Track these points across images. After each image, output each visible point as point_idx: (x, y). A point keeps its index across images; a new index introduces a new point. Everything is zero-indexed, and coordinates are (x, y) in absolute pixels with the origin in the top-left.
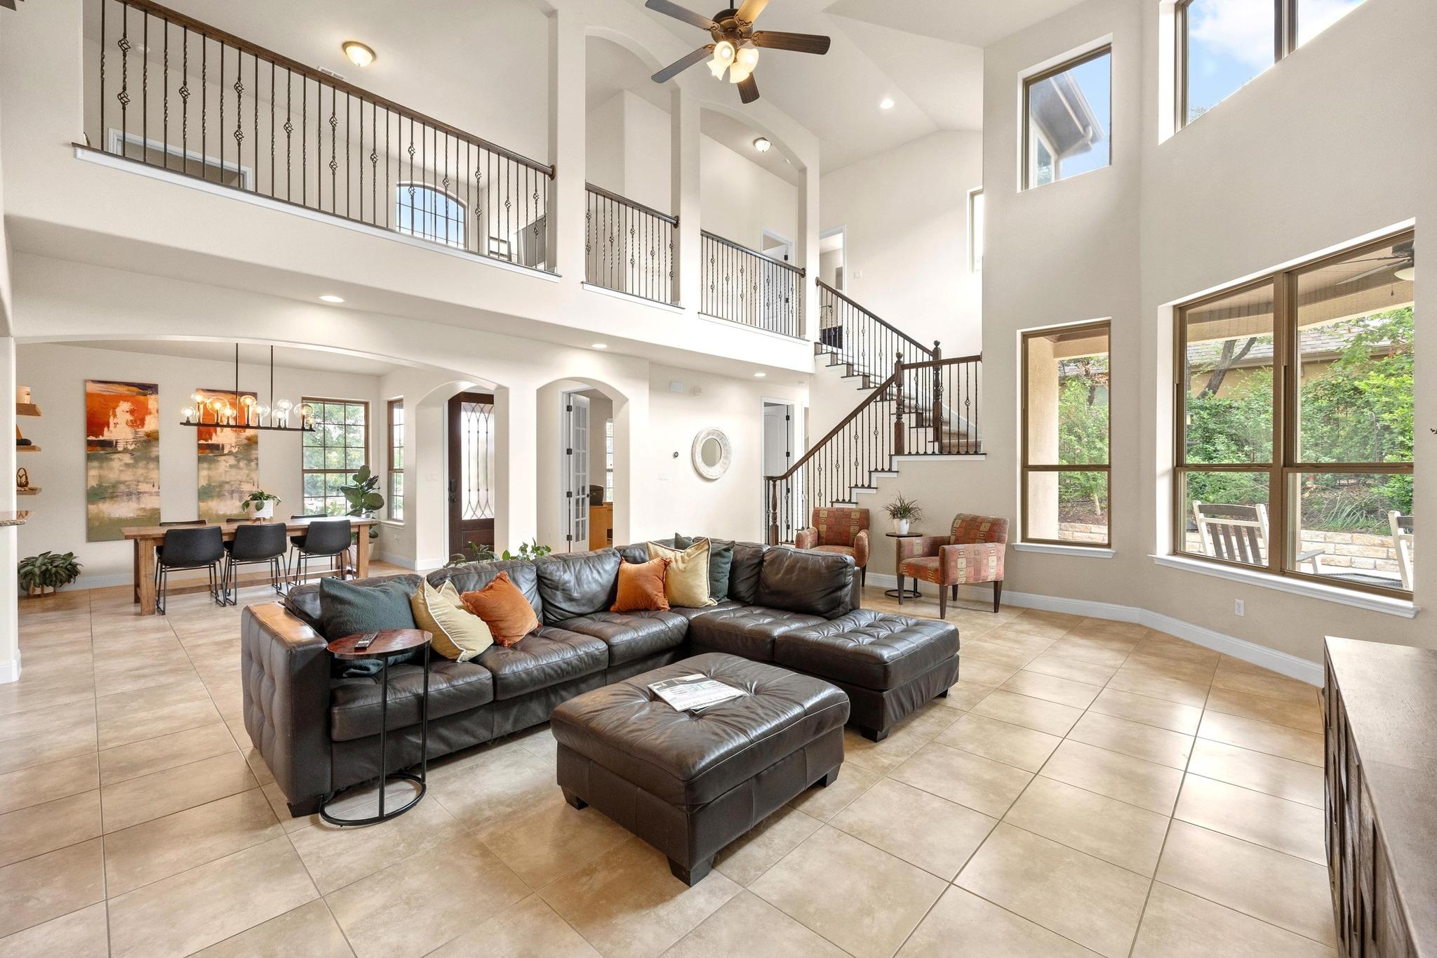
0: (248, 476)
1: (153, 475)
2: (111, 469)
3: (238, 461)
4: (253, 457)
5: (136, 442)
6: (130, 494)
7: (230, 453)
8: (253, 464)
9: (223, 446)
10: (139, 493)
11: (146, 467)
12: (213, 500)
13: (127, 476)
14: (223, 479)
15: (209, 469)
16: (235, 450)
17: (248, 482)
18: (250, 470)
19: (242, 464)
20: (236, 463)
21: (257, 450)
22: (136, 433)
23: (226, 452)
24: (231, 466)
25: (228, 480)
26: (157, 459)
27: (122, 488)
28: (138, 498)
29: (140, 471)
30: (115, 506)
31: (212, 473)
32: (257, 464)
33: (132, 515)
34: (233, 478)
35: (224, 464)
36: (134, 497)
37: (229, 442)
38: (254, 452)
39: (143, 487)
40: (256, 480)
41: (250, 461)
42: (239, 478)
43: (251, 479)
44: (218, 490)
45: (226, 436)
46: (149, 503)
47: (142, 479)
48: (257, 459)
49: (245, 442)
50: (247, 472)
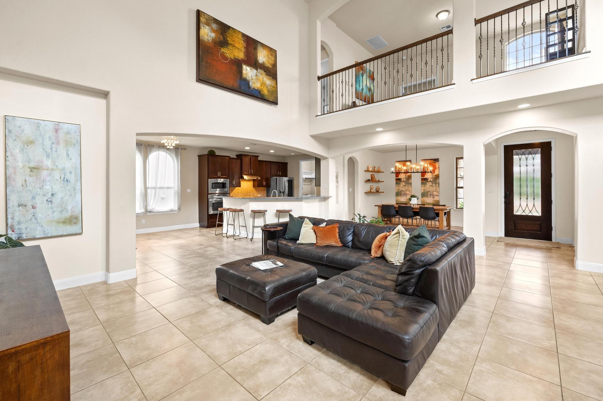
0: (435, 189)
1: (410, 189)
2: (400, 187)
3: (433, 184)
4: (437, 182)
5: (406, 179)
6: (404, 194)
7: (430, 181)
8: (437, 185)
9: (428, 179)
10: (406, 194)
11: (408, 186)
12: (425, 197)
13: (404, 189)
14: (428, 190)
15: (424, 187)
16: (431, 180)
17: (436, 192)
18: (437, 187)
19: (434, 185)
20: (432, 184)
22: (406, 176)
23: (429, 181)
24: (430, 186)
25: (429, 191)
26: (411, 184)
27: (403, 192)
28: (406, 196)
29: (407, 187)
30: (401, 198)
31: (425, 188)
32: (439, 185)
33: (405, 201)
34: (431, 190)
35: (429, 184)
36: (405, 195)
37: (430, 177)
38: (438, 180)
40: (438, 190)
41: (436, 184)
42: (433, 190)
43: (437, 190)
44: (426, 194)
45: (429, 175)
46: (409, 197)
47: (407, 190)
48: (439, 183)
49: (435, 177)
50: (435, 188)
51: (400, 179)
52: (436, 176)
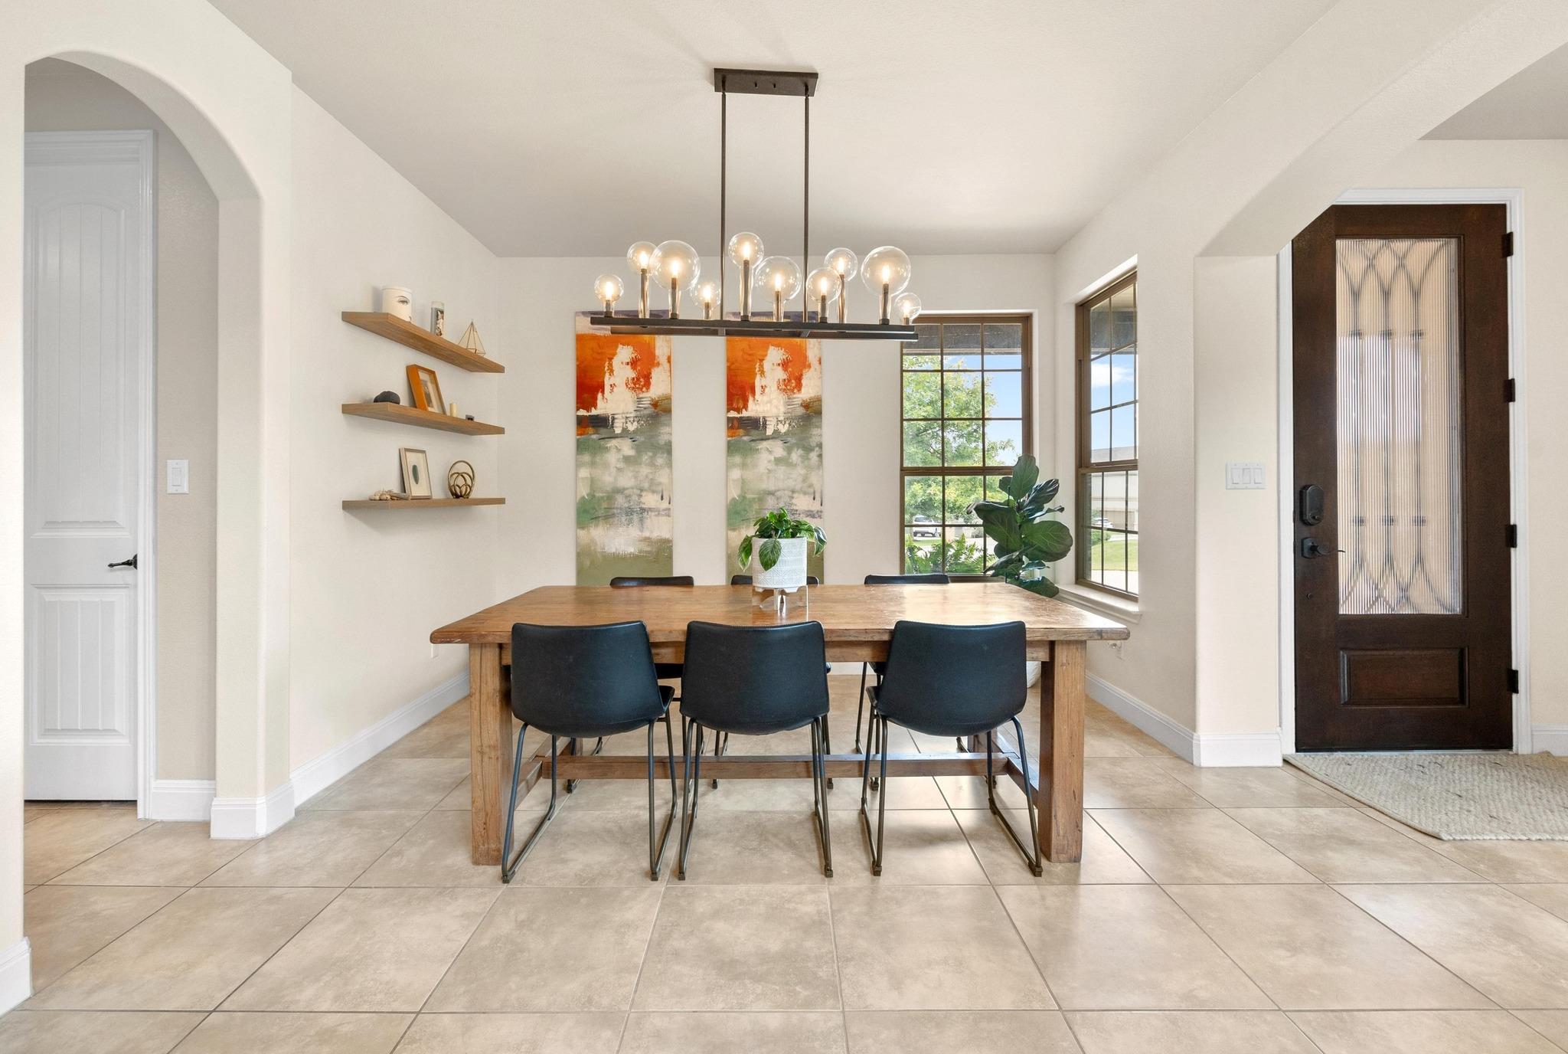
0: (804, 481)
1: (663, 477)
2: (606, 466)
3: (789, 450)
4: (813, 441)
5: (638, 418)
6: (629, 512)
7: (776, 435)
8: (813, 455)
9: (765, 421)
10: (643, 510)
11: (652, 464)
13: (626, 481)
14: (764, 486)
15: (744, 466)
16: (783, 428)
17: (805, 493)
18: (809, 468)
19: (795, 456)
20: (785, 454)
21: (820, 427)
22: (639, 400)
23: (769, 432)
24: (778, 461)
25: (772, 488)
26: (668, 449)
27: (620, 501)
28: (641, 520)
29: (645, 470)
30: (611, 533)
31: (749, 474)
32: (820, 456)
33: (631, 550)
34: (781, 485)
35: (769, 452)
36: (635, 517)
37: (774, 411)
38: (815, 431)
39: (650, 500)
40: (817, 487)
41: (808, 449)
42: (791, 483)
43: (811, 486)
45: (770, 402)
46: (657, 529)
47: (646, 485)
48: (820, 446)
49: (801, 411)
50: (803, 472)
51: (601, 423)
52: (806, 405)
